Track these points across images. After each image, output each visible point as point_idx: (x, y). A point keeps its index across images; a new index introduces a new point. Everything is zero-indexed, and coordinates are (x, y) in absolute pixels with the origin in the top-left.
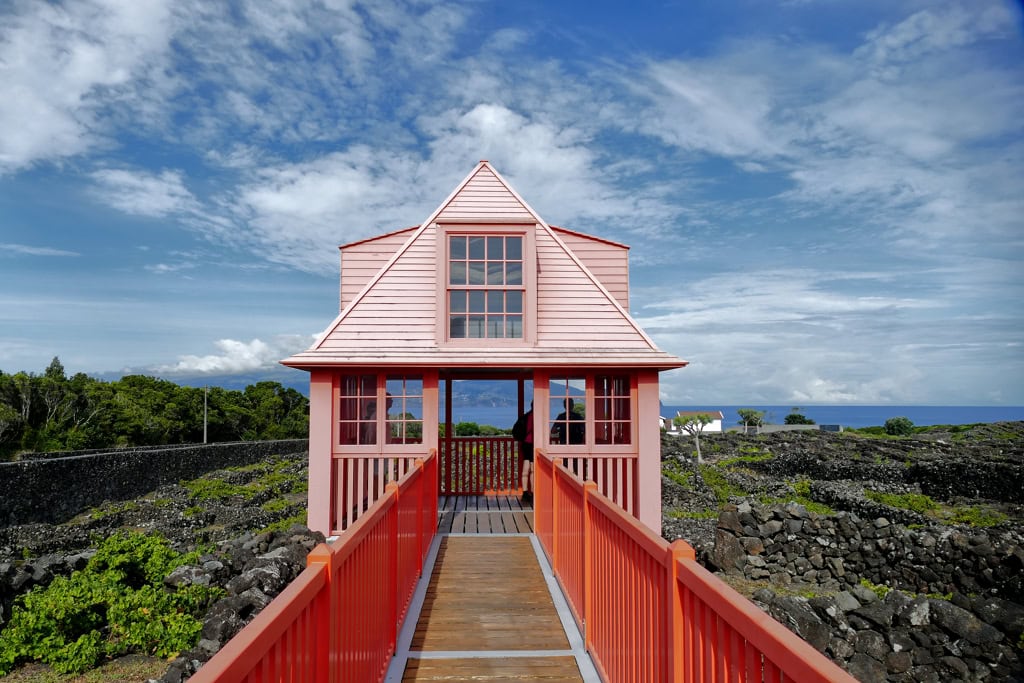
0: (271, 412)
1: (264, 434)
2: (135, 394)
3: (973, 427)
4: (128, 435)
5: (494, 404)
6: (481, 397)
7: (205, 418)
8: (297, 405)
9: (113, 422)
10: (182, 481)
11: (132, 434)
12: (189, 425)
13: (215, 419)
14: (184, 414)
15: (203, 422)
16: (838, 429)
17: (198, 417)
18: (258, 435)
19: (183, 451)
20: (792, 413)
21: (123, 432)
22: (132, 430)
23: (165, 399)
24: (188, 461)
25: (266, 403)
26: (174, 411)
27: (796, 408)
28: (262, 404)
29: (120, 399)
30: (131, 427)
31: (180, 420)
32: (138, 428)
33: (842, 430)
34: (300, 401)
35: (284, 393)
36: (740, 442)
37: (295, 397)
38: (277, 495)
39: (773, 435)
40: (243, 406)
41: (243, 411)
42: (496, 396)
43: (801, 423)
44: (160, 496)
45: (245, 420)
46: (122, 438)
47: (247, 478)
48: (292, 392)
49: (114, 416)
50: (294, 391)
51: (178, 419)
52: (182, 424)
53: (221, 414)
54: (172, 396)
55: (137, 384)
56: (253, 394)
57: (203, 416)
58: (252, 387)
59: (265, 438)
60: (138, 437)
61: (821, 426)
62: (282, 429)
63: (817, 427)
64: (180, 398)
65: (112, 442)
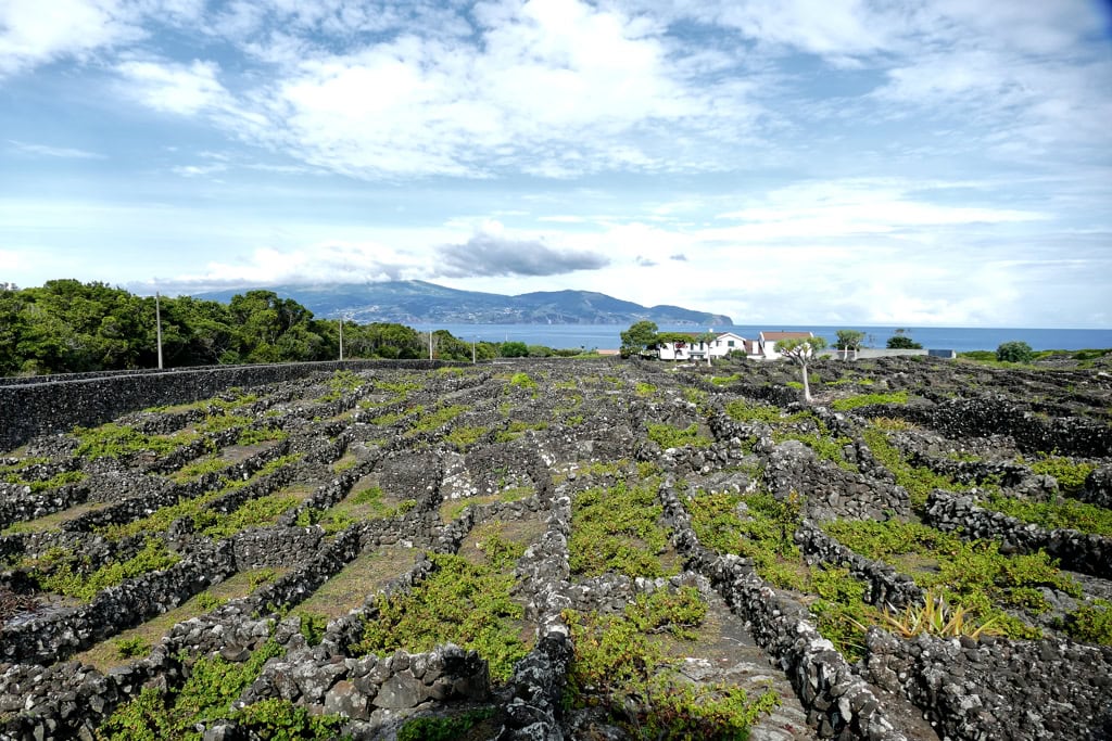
0: (262, 328)
1: (251, 356)
2: (59, 304)
3: (1103, 353)
4: (38, 359)
5: (550, 321)
6: (536, 313)
7: (159, 337)
8: (299, 319)
9: (16, 342)
10: (77, 429)
11: (44, 357)
12: (138, 345)
13: (175, 338)
14: (129, 329)
15: (156, 341)
16: (951, 355)
17: (150, 335)
18: (241, 359)
19: (81, 385)
20: (895, 336)
21: (31, 355)
22: (45, 352)
23: (100, 310)
24: (90, 398)
25: (255, 318)
26: (114, 327)
27: (901, 330)
28: (251, 318)
29: (34, 311)
30: (41, 348)
31: (123, 339)
32: (53, 349)
33: (954, 355)
34: (302, 315)
35: (281, 306)
36: (843, 371)
37: (296, 310)
38: (210, 450)
39: (879, 362)
40: (221, 321)
41: (221, 327)
42: (553, 312)
43: (906, 347)
44: (34, 451)
45: (222, 339)
46: (31, 362)
47: (177, 423)
48: (291, 303)
49: (17, 334)
50: (295, 303)
51: (120, 337)
52: (125, 344)
53: (185, 330)
54: (112, 307)
55: (63, 291)
56: (241, 306)
57: (156, 333)
58: (240, 297)
59: (252, 361)
60: (53, 360)
61: (930, 351)
62: (278, 350)
63: (926, 353)
64: (124, 310)
65: (16, 368)
